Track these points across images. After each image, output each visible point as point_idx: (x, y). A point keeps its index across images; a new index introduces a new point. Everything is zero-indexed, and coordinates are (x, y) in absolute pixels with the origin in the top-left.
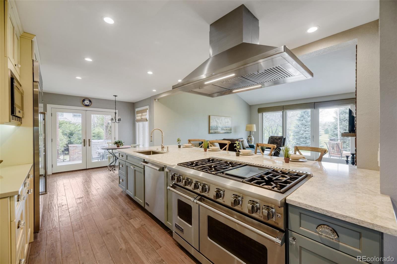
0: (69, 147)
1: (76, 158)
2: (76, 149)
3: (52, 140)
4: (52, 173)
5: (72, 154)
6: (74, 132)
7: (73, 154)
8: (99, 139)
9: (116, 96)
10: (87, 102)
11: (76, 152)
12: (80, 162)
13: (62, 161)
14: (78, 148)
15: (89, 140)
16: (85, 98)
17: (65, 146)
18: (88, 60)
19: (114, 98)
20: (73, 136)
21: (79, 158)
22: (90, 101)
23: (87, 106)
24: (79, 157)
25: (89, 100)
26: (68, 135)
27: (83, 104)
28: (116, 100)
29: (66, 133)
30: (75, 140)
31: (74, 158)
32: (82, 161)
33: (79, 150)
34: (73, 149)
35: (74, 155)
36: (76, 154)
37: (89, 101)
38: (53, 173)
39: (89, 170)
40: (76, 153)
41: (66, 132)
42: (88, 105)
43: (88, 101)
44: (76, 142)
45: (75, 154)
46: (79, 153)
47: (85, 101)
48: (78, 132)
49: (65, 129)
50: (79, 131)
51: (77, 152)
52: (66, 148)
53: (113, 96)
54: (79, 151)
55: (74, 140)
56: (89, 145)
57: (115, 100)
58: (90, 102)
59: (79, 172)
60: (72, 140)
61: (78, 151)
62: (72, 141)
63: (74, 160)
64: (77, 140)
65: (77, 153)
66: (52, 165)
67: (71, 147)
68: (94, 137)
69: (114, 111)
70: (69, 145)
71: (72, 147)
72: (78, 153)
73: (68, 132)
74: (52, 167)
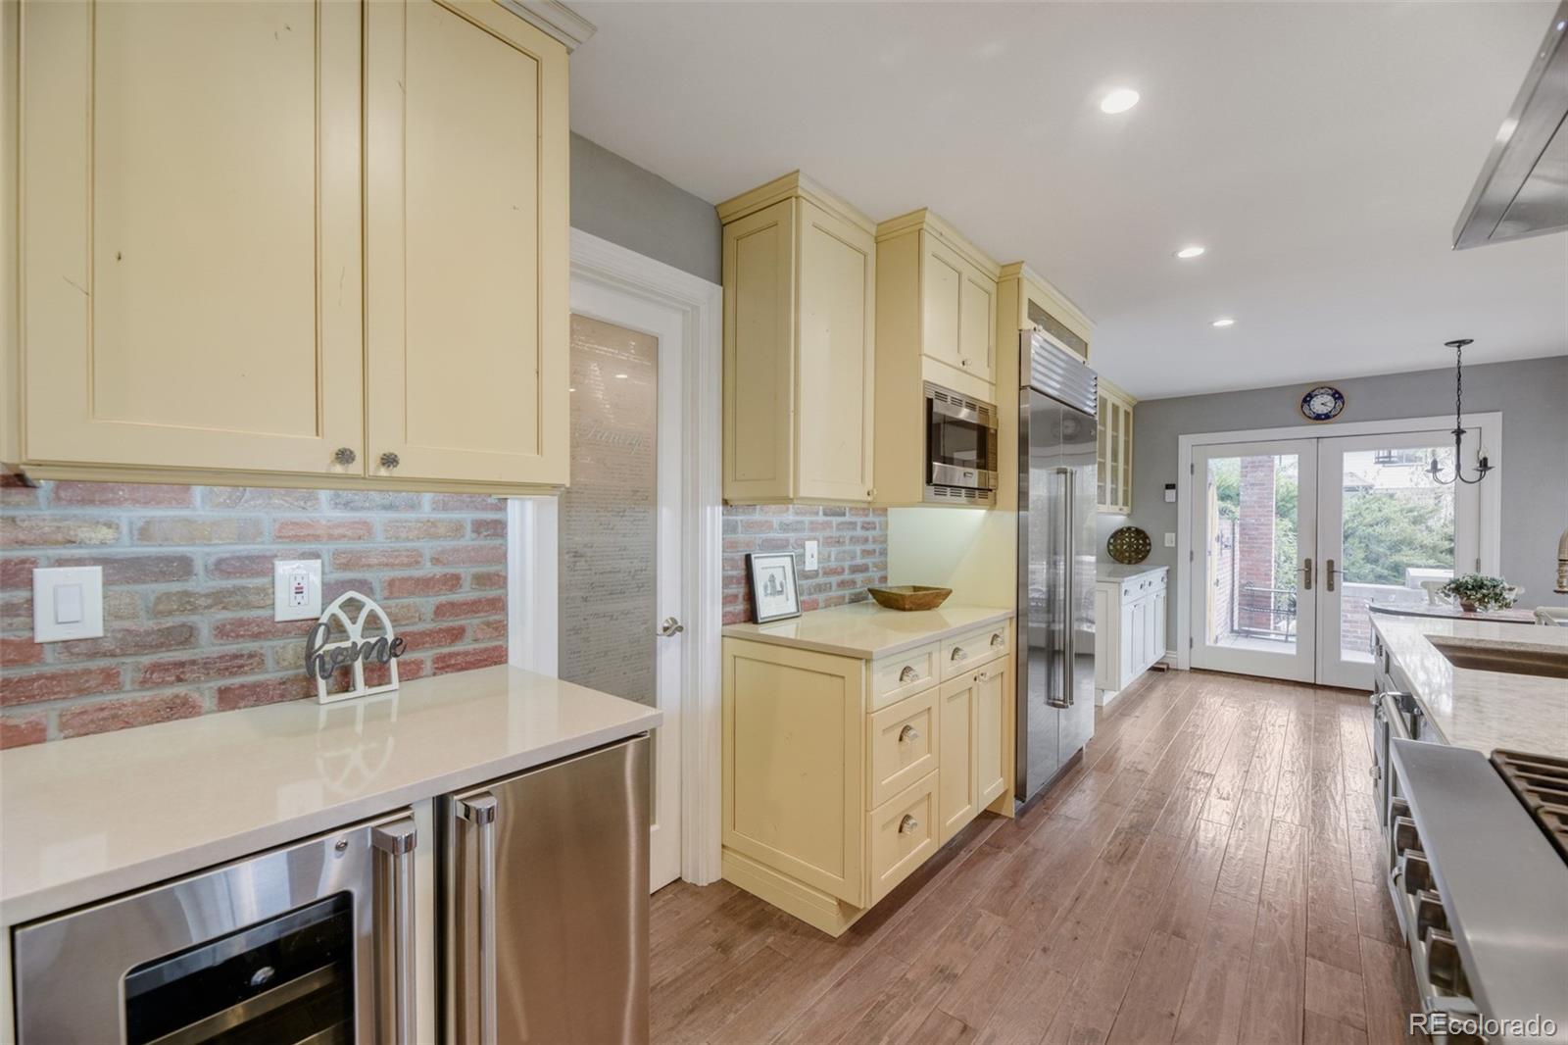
3: (1192, 553)
4: (1191, 668)
6: (1350, 531)
9: (1460, 343)
10: (1322, 404)
12: (1291, 650)
13: (1283, 638)
15: (1330, 563)
16: (1312, 388)
18: (1191, 252)
19: (1448, 357)
22: (1337, 396)
23: (1319, 418)
25: (1330, 391)
27: (1307, 412)
28: (1464, 363)
32: (1298, 647)
37: (1333, 396)
38: (1192, 666)
39: (1327, 693)
42: (1325, 414)
43: (1328, 399)
47: (1312, 398)
50: (1371, 526)
53: (1448, 348)
56: (1331, 587)
57: (1455, 364)
58: (1335, 399)
59: (1277, 687)
66: (1191, 640)
69: (1451, 422)
74: (1191, 646)
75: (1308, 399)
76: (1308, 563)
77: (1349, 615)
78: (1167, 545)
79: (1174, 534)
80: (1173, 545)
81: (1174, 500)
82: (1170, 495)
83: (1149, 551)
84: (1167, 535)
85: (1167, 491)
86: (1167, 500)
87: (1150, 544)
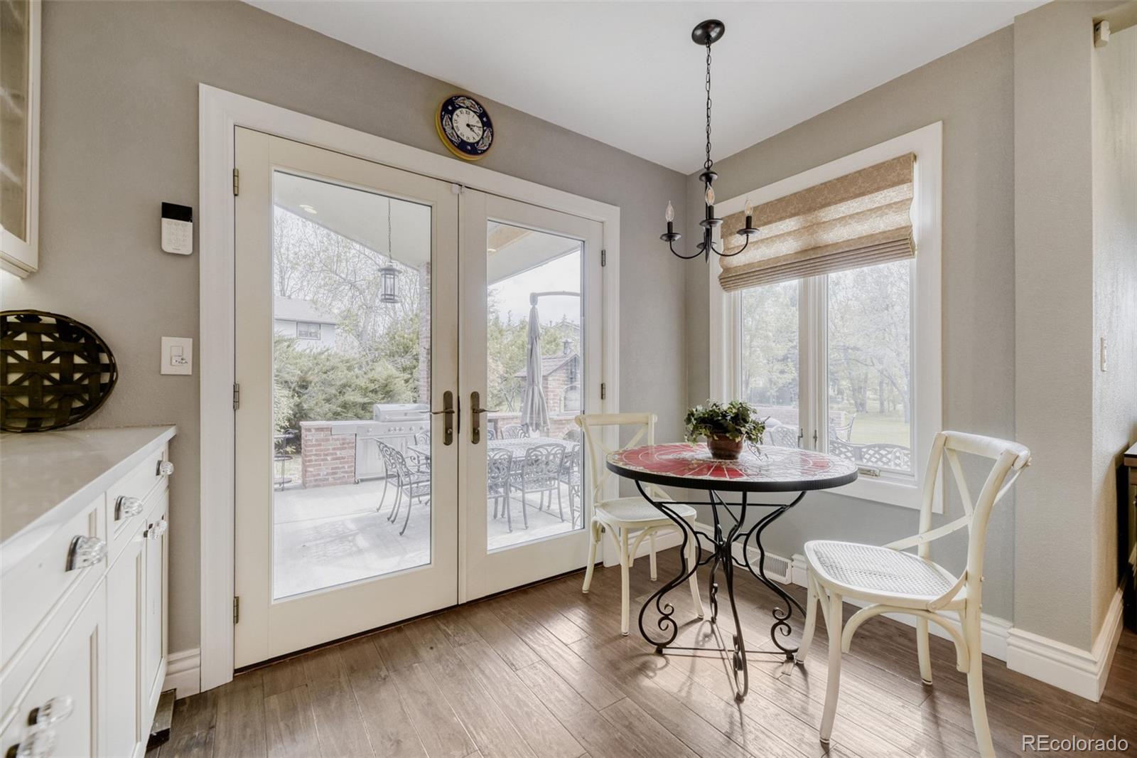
0: (299, 428)
1: (327, 474)
2: (328, 440)
4: (236, 671)
5: (313, 458)
6: (312, 377)
7: (316, 461)
8: (388, 403)
10: (465, 124)
11: (329, 449)
14: (336, 437)
15: (475, 397)
16: (453, 93)
17: (283, 425)
20: (307, 391)
21: (338, 476)
22: (485, 120)
24: (335, 473)
25: (477, 110)
26: (293, 386)
27: (448, 132)
29: (287, 377)
30: (317, 404)
31: (319, 475)
33: (338, 442)
34: (317, 440)
35: (320, 465)
36: (327, 460)
37: (481, 119)
38: (238, 667)
40: (327, 455)
41: (288, 373)
42: (472, 145)
43: (475, 120)
44: (319, 410)
45: (323, 460)
46: (339, 455)
47: (455, 109)
48: (325, 376)
49: (286, 364)
51: (331, 451)
52: (291, 436)
54: (337, 449)
55: (312, 403)
56: (475, 436)
58: (484, 124)
60: (305, 402)
61: (334, 449)
62: (305, 406)
63: (321, 483)
64: (323, 402)
65: (332, 454)
66: (236, 601)
67: (309, 430)
68: (373, 395)
70: (303, 424)
71: (313, 431)
72: (336, 454)
73: (293, 376)
74: (236, 619)
75: (449, 107)
76: (448, 396)
77: (338, 452)
78: (166, 369)
79: (188, 343)
80: (187, 369)
81: (188, 250)
82: (175, 234)
83: (108, 389)
84: (167, 342)
85: (165, 220)
86: (167, 247)
87: (111, 368)
